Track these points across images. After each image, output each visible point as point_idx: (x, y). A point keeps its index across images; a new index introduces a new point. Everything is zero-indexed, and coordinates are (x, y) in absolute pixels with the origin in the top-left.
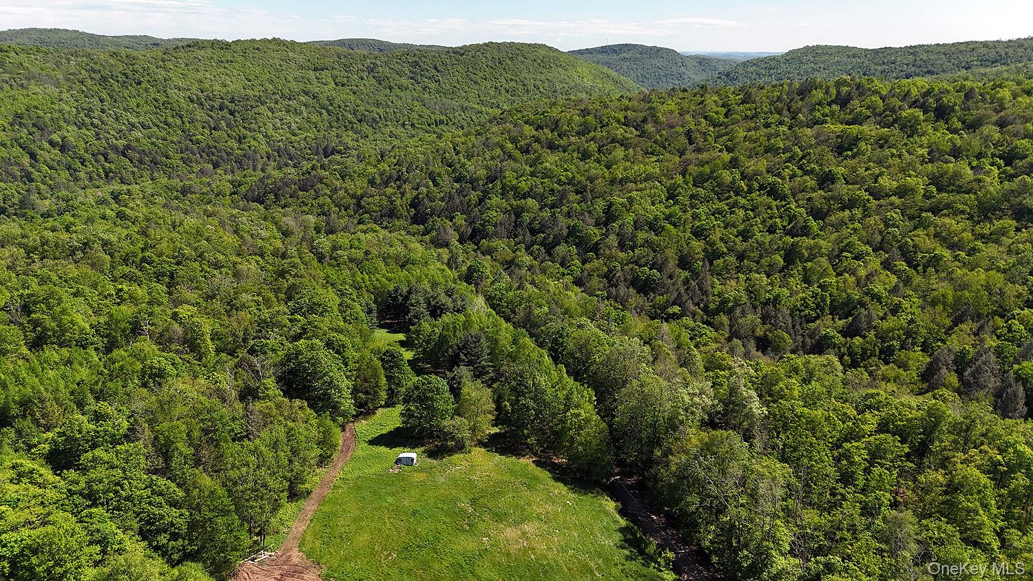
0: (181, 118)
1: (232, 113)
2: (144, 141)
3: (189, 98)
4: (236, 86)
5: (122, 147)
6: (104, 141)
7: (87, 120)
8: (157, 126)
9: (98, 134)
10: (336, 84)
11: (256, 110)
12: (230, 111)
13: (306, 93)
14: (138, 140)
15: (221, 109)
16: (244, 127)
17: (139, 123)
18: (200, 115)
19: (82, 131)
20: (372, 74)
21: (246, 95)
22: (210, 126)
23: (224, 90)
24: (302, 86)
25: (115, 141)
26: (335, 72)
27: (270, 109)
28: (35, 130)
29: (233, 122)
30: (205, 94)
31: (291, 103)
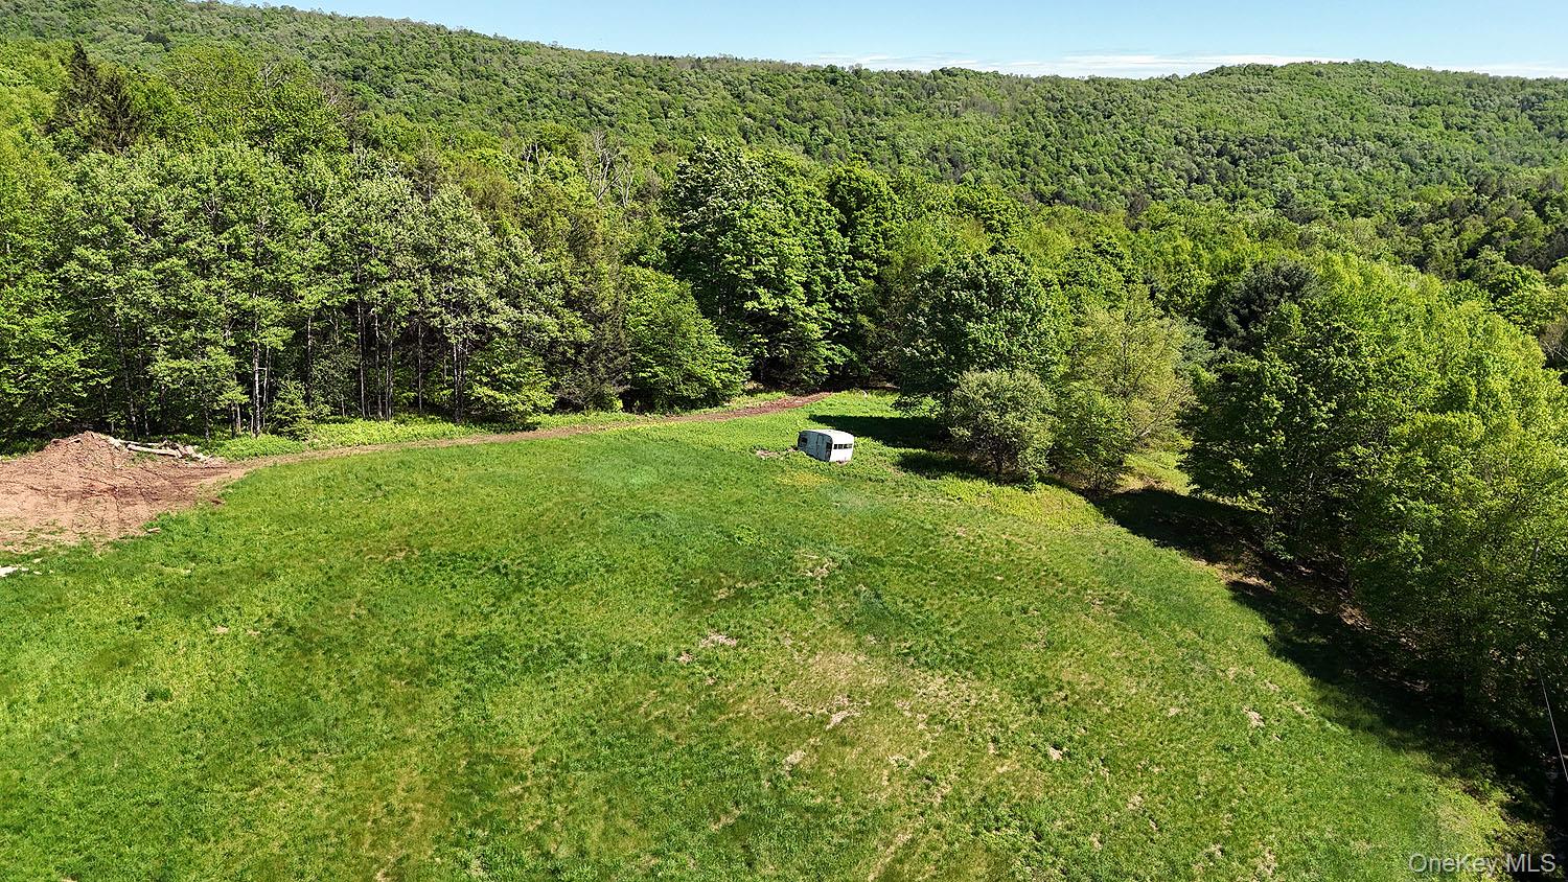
0: (1150, 162)
1: (1235, 162)
2: (1083, 190)
3: (1175, 138)
4: (1259, 124)
5: (1048, 195)
6: (1028, 186)
7: (1017, 158)
8: (1111, 173)
9: (1023, 176)
10: (1447, 127)
11: (1277, 158)
12: (1233, 157)
13: (1380, 138)
14: (1074, 188)
15: (1220, 154)
16: (1247, 183)
17: (1086, 166)
18: (1182, 160)
19: (1005, 171)
20: (1529, 111)
21: (1268, 136)
22: (1190, 176)
23: (1235, 129)
24: (1376, 128)
25: (1042, 186)
26: (1452, 109)
27: (1304, 159)
28: (948, 165)
29: (1231, 174)
30: (1202, 133)
31: (1345, 150)
